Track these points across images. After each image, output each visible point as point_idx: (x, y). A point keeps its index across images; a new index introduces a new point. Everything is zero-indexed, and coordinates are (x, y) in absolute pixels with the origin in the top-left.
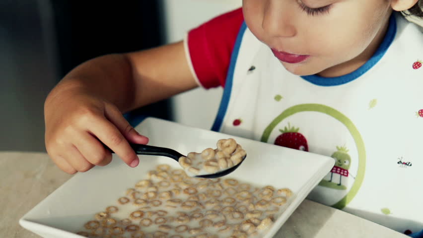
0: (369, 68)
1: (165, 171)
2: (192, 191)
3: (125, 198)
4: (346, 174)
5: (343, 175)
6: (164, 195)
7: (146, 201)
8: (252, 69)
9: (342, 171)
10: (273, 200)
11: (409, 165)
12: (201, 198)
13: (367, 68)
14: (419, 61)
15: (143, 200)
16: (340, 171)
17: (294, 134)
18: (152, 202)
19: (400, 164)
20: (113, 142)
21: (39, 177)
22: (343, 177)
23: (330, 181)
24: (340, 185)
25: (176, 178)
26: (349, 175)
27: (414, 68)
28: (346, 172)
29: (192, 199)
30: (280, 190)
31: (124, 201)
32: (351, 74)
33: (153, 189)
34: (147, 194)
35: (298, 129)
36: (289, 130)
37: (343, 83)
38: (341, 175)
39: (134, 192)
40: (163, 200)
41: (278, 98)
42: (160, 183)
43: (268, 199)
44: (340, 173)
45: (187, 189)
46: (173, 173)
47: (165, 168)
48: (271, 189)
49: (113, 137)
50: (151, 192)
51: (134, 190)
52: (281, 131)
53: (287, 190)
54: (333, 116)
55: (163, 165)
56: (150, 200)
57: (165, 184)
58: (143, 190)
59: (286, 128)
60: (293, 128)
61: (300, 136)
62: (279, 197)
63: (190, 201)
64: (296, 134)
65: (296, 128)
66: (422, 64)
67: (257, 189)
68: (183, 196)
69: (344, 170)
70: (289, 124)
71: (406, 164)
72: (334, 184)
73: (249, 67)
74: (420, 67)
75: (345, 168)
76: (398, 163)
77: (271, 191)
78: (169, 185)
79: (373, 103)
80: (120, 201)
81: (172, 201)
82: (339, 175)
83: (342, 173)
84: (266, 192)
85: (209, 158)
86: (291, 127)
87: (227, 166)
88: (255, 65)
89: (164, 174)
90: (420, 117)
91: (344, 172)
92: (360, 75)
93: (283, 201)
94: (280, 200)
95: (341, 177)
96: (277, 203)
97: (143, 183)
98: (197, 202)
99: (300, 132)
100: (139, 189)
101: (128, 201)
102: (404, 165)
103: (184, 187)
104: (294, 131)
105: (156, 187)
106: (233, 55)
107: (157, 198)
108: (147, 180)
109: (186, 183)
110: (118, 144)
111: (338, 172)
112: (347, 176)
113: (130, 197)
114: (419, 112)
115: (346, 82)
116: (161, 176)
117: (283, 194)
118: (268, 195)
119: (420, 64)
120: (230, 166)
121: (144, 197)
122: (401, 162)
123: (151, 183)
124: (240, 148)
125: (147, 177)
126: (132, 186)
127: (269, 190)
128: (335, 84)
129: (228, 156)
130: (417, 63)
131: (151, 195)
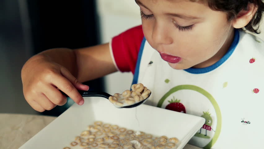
0: (223, 62)
1: (99, 125)
2: (116, 138)
3: (75, 142)
4: (209, 129)
5: (208, 129)
6: (99, 140)
7: (88, 144)
8: (151, 63)
9: (207, 127)
10: (167, 145)
11: (249, 123)
12: (121, 142)
13: (222, 62)
14: (253, 58)
15: (86, 143)
16: (206, 127)
17: (177, 103)
18: (92, 144)
19: (243, 123)
20: (68, 90)
21: (20, 129)
22: (208, 131)
23: (200, 133)
24: (206, 135)
25: (107, 130)
26: (211, 129)
27: (250, 63)
28: (209, 127)
29: (115, 143)
30: (171, 139)
31: (74, 144)
32: (211, 66)
33: (92, 136)
34: (89, 139)
35: (179, 101)
36: (174, 101)
37: (206, 72)
38: (206, 129)
39: (80, 139)
40: (99, 143)
41: (167, 81)
42: (96, 132)
43: (163, 143)
44: (205, 128)
45: (113, 137)
46: (103, 126)
47: (99, 124)
48: (165, 138)
49: (68, 87)
50: (91, 138)
51: (80, 137)
52: (169, 101)
53: (175, 139)
54: (201, 93)
55: (98, 122)
56: (90, 143)
57: (99, 133)
58: (86, 137)
59: (172, 100)
60: (176, 100)
61: (181, 105)
62: (170, 143)
63: (114, 144)
64: (178, 104)
65: (178, 100)
66: (255, 60)
67: (157, 138)
68: (110, 141)
69: (208, 126)
70: (174, 97)
71: (247, 122)
72: (202, 135)
73: (149, 62)
74: (254, 62)
75: (209, 125)
76: (242, 122)
77: (165, 139)
78: (102, 134)
79: (225, 84)
80: (72, 144)
81: (103, 144)
82: (205, 130)
83: (207, 128)
84: (162, 140)
85: (128, 96)
86: (175, 100)
87: (140, 100)
88: (153, 61)
89: (99, 127)
90: (254, 93)
91: (208, 128)
92: (217, 67)
93: (173, 145)
94: (171, 145)
95: (206, 131)
96: (169, 146)
97: (86, 133)
98: (118, 144)
99: (181, 102)
100: (83, 137)
101: (77, 144)
102: (245, 123)
103: (111, 135)
104: (177, 102)
105: (94, 135)
106: (139, 54)
107: (95, 142)
108: (87, 131)
109: (112, 133)
110: (71, 91)
111: (205, 127)
112: (210, 130)
113: (78, 141)
114: (254, 90)
115: (209, 71)
116: (97, 129)
117: (173, 141)
118: (163, 141)
119: (254, 60)
120: (141, 100)
121: (86, 141)
122: (243, 121)
123: (90, 133)
124: (146, 89)
125: (88, 129)
126: (79, 135)
127: (164, 139)
128: (202, 73)
129: (139, 94)
130: (252, 59)
131: (91, 140)
